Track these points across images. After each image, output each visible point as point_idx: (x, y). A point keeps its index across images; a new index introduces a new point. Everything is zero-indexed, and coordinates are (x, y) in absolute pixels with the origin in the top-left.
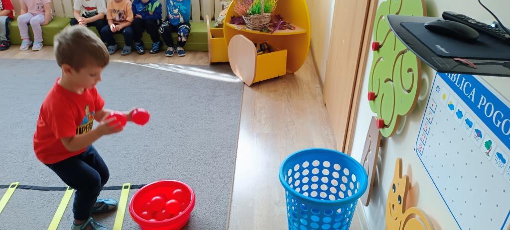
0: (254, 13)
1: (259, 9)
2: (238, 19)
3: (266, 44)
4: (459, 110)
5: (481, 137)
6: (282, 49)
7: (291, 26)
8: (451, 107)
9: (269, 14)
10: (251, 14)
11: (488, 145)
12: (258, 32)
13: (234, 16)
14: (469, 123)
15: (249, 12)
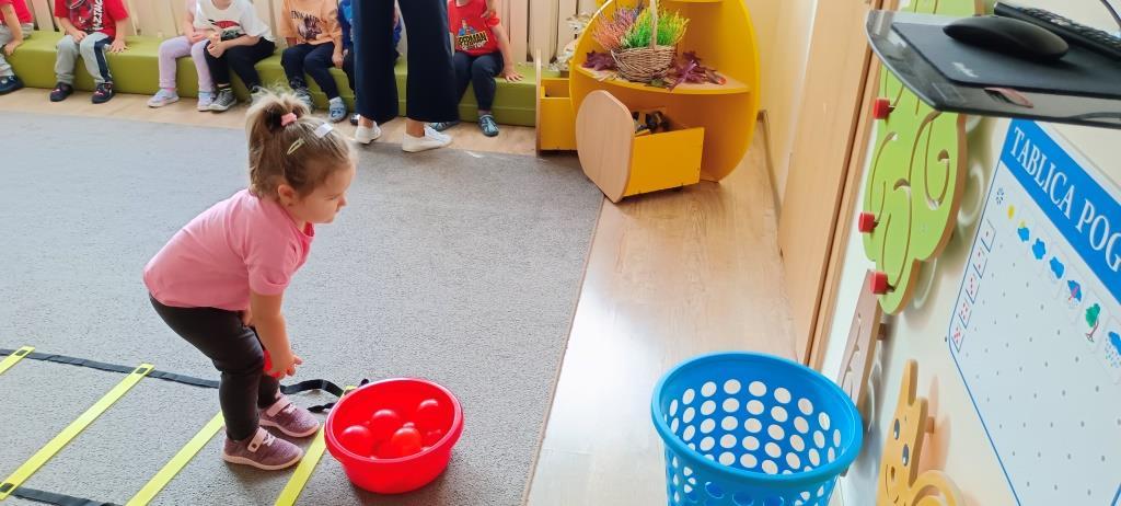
0: (634, 44)
1: (647, 35)
2: (602, 58)
3: (660, 114)
4: (1038, 240)
5: (1079, 299)
6: (693, 124)
7: (716, 76)
8: (1024, 234)
9: (669, 48)
10: (628, 47)
11: (1092, 315)
12: (641, 86)
13: (594, 52)
14: (1057, 268)
15: (625, 42)
